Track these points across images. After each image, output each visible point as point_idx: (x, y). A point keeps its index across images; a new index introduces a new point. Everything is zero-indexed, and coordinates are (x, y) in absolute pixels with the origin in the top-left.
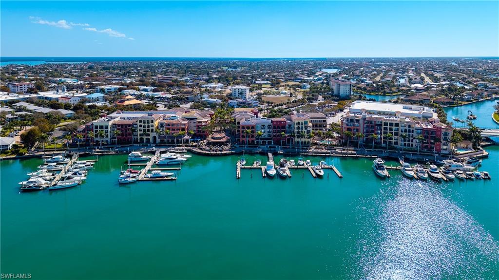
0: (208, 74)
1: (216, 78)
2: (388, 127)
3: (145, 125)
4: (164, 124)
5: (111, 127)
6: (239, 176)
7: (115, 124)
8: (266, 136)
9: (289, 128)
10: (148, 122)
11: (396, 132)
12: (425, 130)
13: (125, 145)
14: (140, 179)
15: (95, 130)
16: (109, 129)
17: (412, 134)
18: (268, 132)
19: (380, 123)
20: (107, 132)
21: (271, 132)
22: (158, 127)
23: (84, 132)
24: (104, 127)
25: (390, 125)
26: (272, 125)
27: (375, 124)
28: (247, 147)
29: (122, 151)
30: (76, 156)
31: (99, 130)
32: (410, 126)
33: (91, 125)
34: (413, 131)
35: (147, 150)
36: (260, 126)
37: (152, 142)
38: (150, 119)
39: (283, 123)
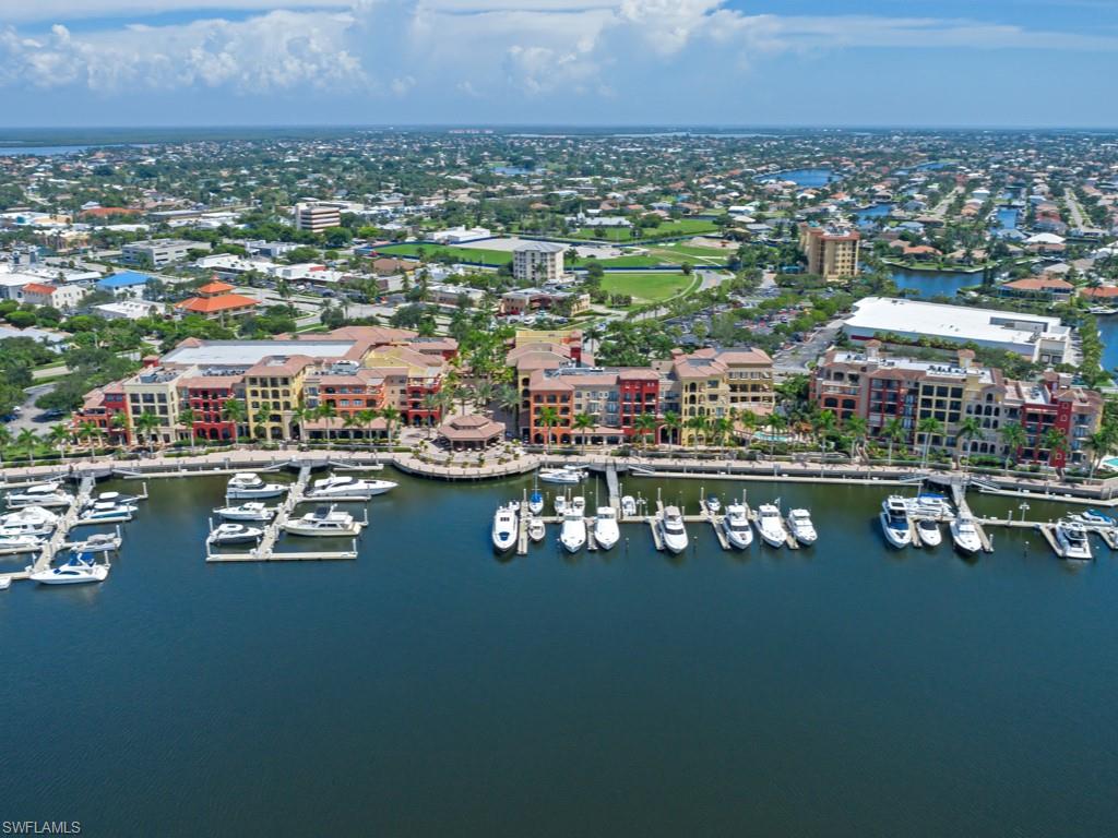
2: (934, 398)
3: (267, 391)
4: (318, 388)
5: (175, 396)
6: (523, 548)
7: (185, 388)
8: (604, 422)
9: (667, 398)
10: (274, 382)
11: (953, 411)
12: (1029, 410)
13: (217, 448)
14: (260, 558)
15: (133, 407)
16: (169, 403)
17: (996, 418)
18: (609, 412)
19: (912, 386)
20: (164, 410)
21: (616, 412)
22: (301, 397)
23: (101, 412)
24: (156, 398)
25: (939, 394)
26: (617, 390)
27: (899, 389)
28: (549, 454)
29: (211, 467)
30: (87, 485)
31: (142, 404)
32: (990, 398)
33: (119, 391)
34: (997, 412)
35: (276, 463)
36: (584, 393)
37: (288, 438)
38: (279, 374)
39: (649, 385)
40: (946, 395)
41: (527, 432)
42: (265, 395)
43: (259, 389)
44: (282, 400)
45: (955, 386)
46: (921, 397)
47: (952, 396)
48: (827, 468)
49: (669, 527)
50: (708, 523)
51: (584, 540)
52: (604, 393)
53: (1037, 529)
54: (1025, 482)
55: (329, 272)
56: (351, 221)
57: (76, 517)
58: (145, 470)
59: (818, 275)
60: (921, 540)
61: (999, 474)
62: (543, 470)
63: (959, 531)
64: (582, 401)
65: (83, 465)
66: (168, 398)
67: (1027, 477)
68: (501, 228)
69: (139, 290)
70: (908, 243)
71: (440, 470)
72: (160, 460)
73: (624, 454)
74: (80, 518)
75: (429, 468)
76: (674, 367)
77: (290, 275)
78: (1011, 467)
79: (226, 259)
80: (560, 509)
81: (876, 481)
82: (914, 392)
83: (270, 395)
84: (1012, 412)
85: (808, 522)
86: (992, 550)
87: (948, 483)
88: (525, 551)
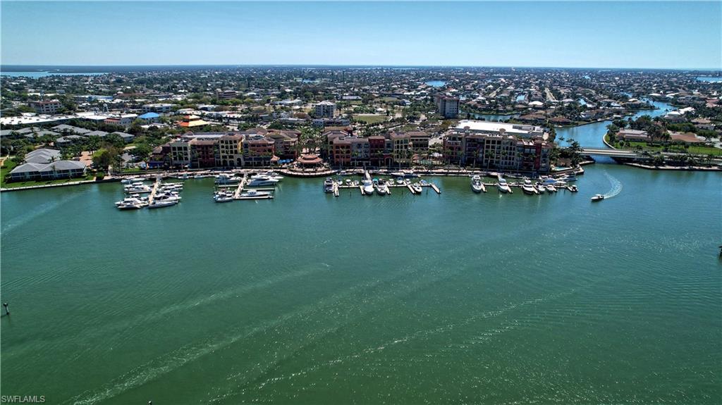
0: (279, 88)
1: (290, 93)
2: (491, 145)
3: (228, 146)
4: (248, 144)
5: (191, 148)
6: (337, 194)
7: (193, 145)
9: (388, 147)
10: (231, 142)
11: (498, 150)
13: (208, 168)
15: (174, 153)
17: (514, 151)
19: (482, 141)
20: (186, 154)
22: (242, 148)
23: (161, 154)
24: (183, 149)
26: (369, 143)
30: (159, 180)
31: (177, 151)
33: (168, 146)
36: (355, 145)
38: (233, 139)
39: (381, 141)
43: (225, 145)
45: (498, 140)
46: (485, 144)
47: (497, 144)
52: (363, 144)
59: (443, 114)
66: (188, 149)
73: (372, 168)
76: (390, 135)
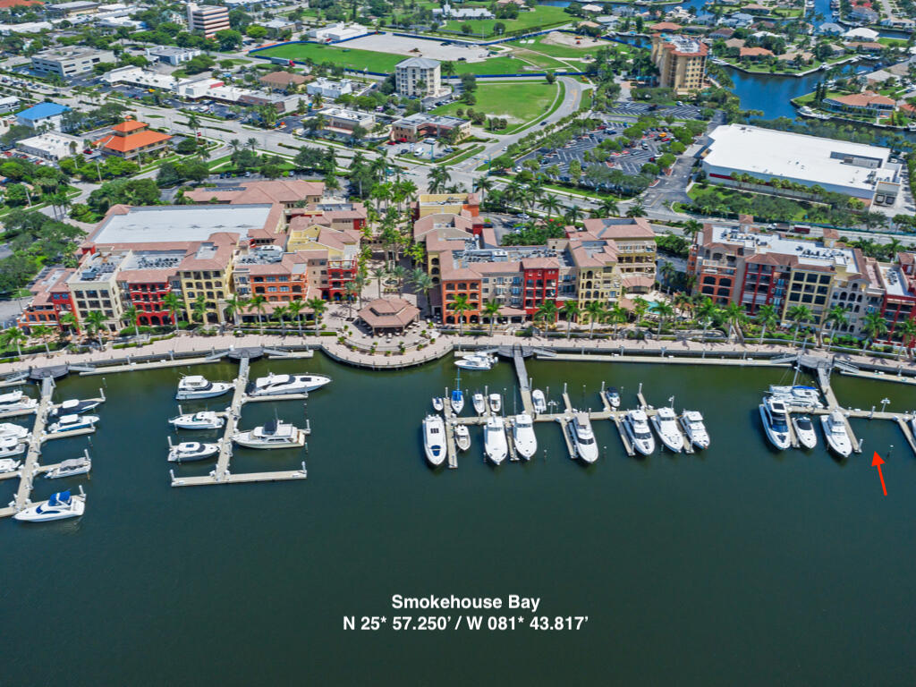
2: (804, 283)
3: (201, 283)
4: (247, 277)
5: (117, 289)
6: (454, 463)
7: (125, 282)
8: (508, 303)
9: (565, 281)
10: (207, 275)
11: (819, 295)
12: (890, 300)
13: (160, 336)
14: (220, 481)
15: (79, 302)
16: (112, 298)
17: (859, 304)
18: (512, 294)
19: (784, 271)
20: (107, 304)
21: (519, 294)
22: (232, 285)
23: (50, 307)
24: (99, 294)
25: (808, 280)
26: (521, 276)
27: (772, 273)
28: (461, 335)
29: (157, 359)
30: (48, 387)
31: (86, 300)
32: (855, 286)
33: (65, 290)
34: (860, 298)
35: (217, 352)
36: (491, 279)
37: (223, 322)
38: (212, 269)
39: (550, 273)
40: (815, 281)
41: (438, 310)
42: (199, 286)
43: (193, 281)
44: (215, 290)
45: (824, 274)
46: (792, 281)
47: (821, 282)
48: (707, 348)
49: (581, 436)
50: (610, 421)
51: (506, 452)
52: (508, 278)
53: (895, 422)
54: (878, 363)
55: (228, 88)
56: (239, 19)
57: (44, 432)
58: (98, 365)
59: (669, 88)
60: (800, 442)
61: (857, 354)
62: (457, 354)
63: (831, 431)
64: (489, 286)
65: (40, 362)
66: (110, 293)
67: (881, 357)
68: (375, 20)
69: (56, 121)
70: (743, 41)
71: (366, 360)
72: (111, 353)
73: (527, 334)
74: (49, 432)
75: (355, 358)
76: (568, 245)
77: (193, 94)
78: (868, 348)
79: (130, 71)
80: (479, 408)
81: (750, 362)
82: (786, 276)
83: (204, 286)
84: (874, 300)
85: (701, 426)
86: (860, 451)
87: (814, 366)
88: (456, 465)
